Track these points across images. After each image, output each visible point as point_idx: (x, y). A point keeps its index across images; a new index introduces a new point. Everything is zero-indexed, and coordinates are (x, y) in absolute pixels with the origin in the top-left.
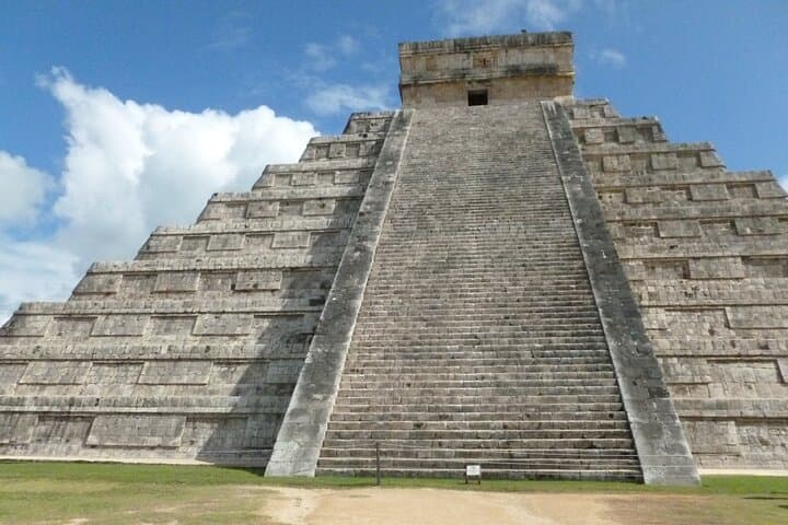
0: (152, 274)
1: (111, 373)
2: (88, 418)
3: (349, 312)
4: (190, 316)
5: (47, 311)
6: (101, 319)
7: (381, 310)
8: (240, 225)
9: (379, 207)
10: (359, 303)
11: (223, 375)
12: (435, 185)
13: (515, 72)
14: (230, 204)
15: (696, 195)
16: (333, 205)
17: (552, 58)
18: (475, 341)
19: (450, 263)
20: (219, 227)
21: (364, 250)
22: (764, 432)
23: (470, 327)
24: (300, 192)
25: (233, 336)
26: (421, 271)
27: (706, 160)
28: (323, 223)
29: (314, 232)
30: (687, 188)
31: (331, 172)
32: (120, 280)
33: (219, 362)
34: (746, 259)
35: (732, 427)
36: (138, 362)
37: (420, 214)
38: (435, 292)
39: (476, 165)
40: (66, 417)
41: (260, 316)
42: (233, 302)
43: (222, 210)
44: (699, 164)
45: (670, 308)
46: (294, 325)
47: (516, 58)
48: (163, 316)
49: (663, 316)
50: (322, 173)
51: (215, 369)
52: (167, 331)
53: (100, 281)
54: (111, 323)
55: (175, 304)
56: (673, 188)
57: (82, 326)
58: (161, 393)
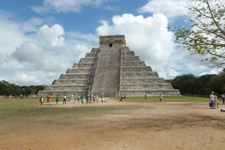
0: (69, 75)
1: (68, 88)
2: (68, 93)
3: (93, 82)
4: (75, 81)
5: (58, 80)
6: (65, 82)
7: (96, 82)
8: (79, 68)
9: (96, 67)
10: (94, 81)
11: (80, 88)
12: (103, 64)
13: (116, 41)
14: (77, 65)
15: (135, 64)
16: (90, 65)
17: (121, 39)
18: (105, 85)
19: (103, 76)
20: (76, 68)
21: (94, 74)
22: (131, 93)
23: (104, 84)
24: (86, 63)
25: (80, 83)
26: (100, 77)
27: (138, 59)
28: (89, 68)
29: (88, 69)
30: (134, 63)
31: (90, 59)
32: (65, 76)
33: (80, 87)
34: (136, 74)
35: (128, 93)
36: (71, 87)
37: (101, 69)
38: (101, 80)
39: (108, 60)
40: (65, 93)
41: (83, 81)
42: (80, 79)
43: (76, 65)
44: (137, 59)
45: (127, 80)
46: (87, 82)
47: (116, 39)
48: (72, 81)
49: (126, 81)
50: (89, 59)
51: (79, 87)
52: (73, 83)
53: (63, 76)
54: (66, 82)
55: (73, 80)
56: (132, 63)
57: (62, 82)
58: (74, 90)
